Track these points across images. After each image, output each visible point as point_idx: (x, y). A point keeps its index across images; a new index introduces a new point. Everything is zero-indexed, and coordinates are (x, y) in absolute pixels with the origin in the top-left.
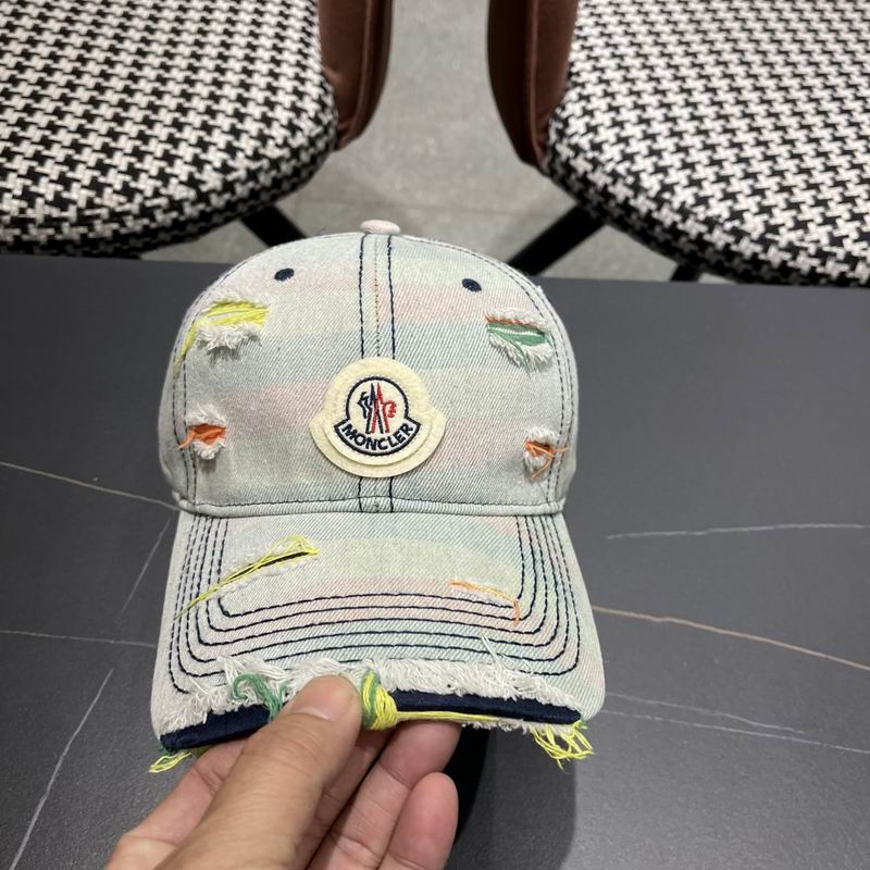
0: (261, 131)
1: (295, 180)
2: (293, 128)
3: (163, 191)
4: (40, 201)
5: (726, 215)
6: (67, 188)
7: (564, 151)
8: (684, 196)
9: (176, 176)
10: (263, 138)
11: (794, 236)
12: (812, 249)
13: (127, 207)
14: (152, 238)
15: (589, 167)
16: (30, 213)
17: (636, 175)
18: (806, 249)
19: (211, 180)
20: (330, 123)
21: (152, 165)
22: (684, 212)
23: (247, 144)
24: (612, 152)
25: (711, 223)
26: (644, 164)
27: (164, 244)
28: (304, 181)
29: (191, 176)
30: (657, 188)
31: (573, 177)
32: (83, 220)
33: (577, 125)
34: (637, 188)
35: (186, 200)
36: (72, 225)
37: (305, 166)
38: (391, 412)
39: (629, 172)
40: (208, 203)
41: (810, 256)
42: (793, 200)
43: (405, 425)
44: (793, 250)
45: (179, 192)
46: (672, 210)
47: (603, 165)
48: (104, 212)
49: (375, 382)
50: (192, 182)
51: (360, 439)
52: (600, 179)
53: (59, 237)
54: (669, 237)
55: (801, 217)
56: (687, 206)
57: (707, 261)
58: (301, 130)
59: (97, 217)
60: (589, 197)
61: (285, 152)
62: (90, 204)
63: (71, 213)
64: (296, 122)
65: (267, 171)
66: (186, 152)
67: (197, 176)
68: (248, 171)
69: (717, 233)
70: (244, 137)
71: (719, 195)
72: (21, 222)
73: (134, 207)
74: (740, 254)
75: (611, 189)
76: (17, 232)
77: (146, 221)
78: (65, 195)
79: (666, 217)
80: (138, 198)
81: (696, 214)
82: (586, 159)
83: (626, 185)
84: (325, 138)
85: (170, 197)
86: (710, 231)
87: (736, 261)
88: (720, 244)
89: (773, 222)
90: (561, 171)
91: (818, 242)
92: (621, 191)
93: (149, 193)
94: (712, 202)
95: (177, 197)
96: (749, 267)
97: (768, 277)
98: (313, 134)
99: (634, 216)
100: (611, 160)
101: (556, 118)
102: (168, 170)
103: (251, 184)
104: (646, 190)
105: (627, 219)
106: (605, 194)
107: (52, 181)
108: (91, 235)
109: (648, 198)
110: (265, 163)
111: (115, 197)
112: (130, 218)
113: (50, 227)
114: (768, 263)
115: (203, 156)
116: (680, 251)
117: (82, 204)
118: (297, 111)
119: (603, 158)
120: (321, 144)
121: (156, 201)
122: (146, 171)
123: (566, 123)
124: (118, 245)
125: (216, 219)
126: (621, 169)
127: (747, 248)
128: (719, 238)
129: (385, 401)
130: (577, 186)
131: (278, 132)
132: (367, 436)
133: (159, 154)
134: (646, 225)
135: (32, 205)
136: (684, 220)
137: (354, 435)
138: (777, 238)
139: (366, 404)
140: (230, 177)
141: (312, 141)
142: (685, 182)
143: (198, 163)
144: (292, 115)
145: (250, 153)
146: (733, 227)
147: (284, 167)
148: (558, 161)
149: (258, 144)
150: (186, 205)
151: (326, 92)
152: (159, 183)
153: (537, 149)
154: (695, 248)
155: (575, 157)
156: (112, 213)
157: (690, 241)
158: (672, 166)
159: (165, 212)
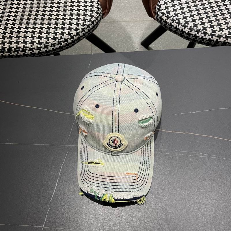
0: (84, 18)
1: (93, 29)
2: (91, 16)
3: (63, 37)
4: (35, 43)
5: (202, 29)
6: (41, 39)
7: (160, 15)
8: (191, 24)
9: (65, 33)
10: (85, 20)
11: (219, 33)
12: (224, 36)
13: (55, 42)
14: (61, 49)
15: (166, 18)
16: (33, 47)
17: (178, 20)
19: (74, 33)
20: (100, 13)
21: (59, 31)
22: (191, 29)
23: (81, 22)
24: (172, 14)
25: (198, 31)
26: (180, 16)
27: (64, 49)
28: (95, 29)
29: (69, 32)
30: (184, 23)
31: (163, 21)
32: (46, 47)
33: (163, 7)
34: (179, 23)
35: (69, 38)
36: (43, 48)
37: (95, 25)
40: (74, 39)
41: (224, 38)
42: (219, 23)
44: (219, 36)
45: (66, 37)
46: (188, 28)
47: (170, 18)
48: (50, 44)
50: (69, 34)
52: (169, 21)
53: (40, 51)
54: (187, 35)
55: (221, 28)
56: (192, 27)
57: (197, 41)
58: (94, 16)
59: (49, 45)
60: (167, 26)
61: (90, 23)
62: (47, 43)
63: (43, 45)
64: (92, 14)
65: (87, 28)
66: (67, 26)
67: (70, 32)
68: (82, 29)
69: (200, 33)
70: (80, 20)
71: (200, 23)
72: (32, 49)
73: (57, 42)
74: (206, 39)
75: (172, 24)
76: (31, 51)
77: (60, 45)
78: (41, 41)
79: (187, 30)
80: (57, 40)
81: (194, 29)
82: (165, 16)
84: (100, 17)
85: (64, 38)
86: (198, 34)
88: (201, 37)
89: (214, 30)
90: (159, 19)
91: (226, 34)
92: (175, 24)
93: (59, 38)
94: (198, 25)
96: (208, 42)
97: (213, 44)
98: (97, 17)
99: (178, 31)
100: (172, 16)
101: (157, 5)
102: (63, 32)
103: (83, 32)
104: (181, 24)
107: (37, 38)
108: (48, 50)
109: (182, 26)
110: (86, 26)
111: (52, 40)
112: (56, 45)
113: (38, 49)
114: (213, 40)
115: (71, 27)
116: (191, 39)
117: (45, 43)
118: (92, 11)
119: (170, 16)
120: (99, 19)
122: (58, 33)
123: (160, 7)
124: (54, 51)
125: (76, 42)
126: (175, 18)
127: (207, 37)
128: (200, 35)
131: (88, 18)
133: (60, 27)
134: (181, 33)
135: (33, 45)
136: (191, 31)
138: (215, 34)
140: (78, 31)
141: (96, 19)
142: (191, 21)
143: (70, 29)
144: (91, 12)
145: (82, 24)
146: (204, 32)
147: (90, 27)
148: (158, 16)
149: (84, 22)
150: (68, 40)
151: (99, 4)
152: (62, 35)
153: (153, 13)
154: (194, 38)
155: (163, 16)
156: (52, 44)
157: (193, 36)
158: (188, 16)
159: (64, 42)
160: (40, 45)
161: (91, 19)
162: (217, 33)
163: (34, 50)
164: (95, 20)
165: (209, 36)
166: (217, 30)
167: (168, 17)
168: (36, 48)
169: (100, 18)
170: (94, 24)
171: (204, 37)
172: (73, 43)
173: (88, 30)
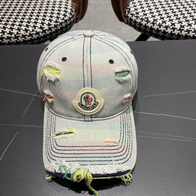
0: (57, 16)
1: (66, 28)
2: (65, 16)
3: (34, 30)
4: (6, 33)
5: (170, 25)
6: (12, 30)
7: (130, 16)
8: (160, 21)
9: (38, 27)
10: (58, 18)
11: (188, 28)
12: (193, 30)
13: (26, 34)
14: (33, 42)
15: (136, 18)
16: (4, 36)
17: (147, 18)
18: (191, 31)
19: (46, 27)
20: (74, 15)
21: (32, 24)
22: (160, 25)
23: (54, 19)
24: (141, 14)
25: (167, 27)
26: (149, 16)
28: (69, 29)
29: (41, 26)
30: (153, 20)
31: (132, 21)
32: (16, 37)
33: (132, 9)
34: (148, 21)
35: (40, 32)
36: (13, 39)
37: (68, 25)
38: (91, 101)
39: (145, 18)
40: (45, 33)
41: (193, 32)
42: (187, 19)
43: (95, 103)
44: (188, 31)
46: (157, 25)
47: (139, 17)
48: (21, 35)
49: (87, 94)
50: (41, 28)
51: (84, 107)
52: (139, 21)
53: (11, 42)
54: (157, 32)
55: (189, 23)
56: (160, 24)
57: (166, 37)
58: (67, 16)
59: (19, 36)
60: (137, 26)
61: (63, 21)
62: (18, 33)
63: (13, 36)
64: (65, 14)
65: (59, 25)
66: (40, 21)
67: (42, 26)
68: (55, 25)
69: (168, 29)
70: (53, 18)
71: (168, 20)
72: (2, 38)
73: (28, 34)
74: (175, 34)
75: (141, 23)
77: (31, 37)
78: (12, 32)
79: (156, 27)
80: (29, 32)
81: (163, 25)
82: (135, 17)
83: (145, 21)
84: (73, 18)
85: (36, 31)
86: (167, 29)
87: (174, 36)
88: (169, 32)
89: (182, 25)
90: (129, 21)
91: (194, 28)
92: (144, 23)
93: (31, 31)
94: (167, 22)
95: (38, 31)
96: (177, 37)
98: (70, 17)
99: (148, 28)
100: (141, 16)
101: (127, 8)
102: (36, 25)
103: (55, 28)
104: (150, 21)
105: (146, 30)
106: (140, 24)
107: (8, 29)
108: (18, 41)
109: (151, 23)
110: (58, 23)
111: (23, 32)
112: (27, 36)
113: (8, 39)
114: (182, 35)
115: (44, 22)
116: (160, 35)
117: (16, 33)
119: (139, 16)
120: (72, 20)
121: (33, 32)
122: (30, 26)
123: (130, 9)
126: (144, 17)
127: (176, 32)
128: (169, 31)
129: (90, 98)
130: (133, 24)
131: (61, 16)
132: (86, 106)
133: (33, 22)
134: (151, 30)
135: (4, 34)
136: (160, 28)
137: (83, 106)
138: (184, 29)
139: (85, 99)
140: (50, 27)
141: (70, 19)
142: (159, 18)
143: (43, 23)
144: (65, 13)
145: (55, 21)
146: (172, 27)
147: (63, 24)
148: (128, 19)
149: (57, 19)
150: (40, 33)
151: (73, 8)
152: (33, 28)
153: (124, 17)
154: (163, 34)
155: (132, 17)
156: (23, 35)
157: (162, 32)
158: (156, 15)
159: (35, 35)
160: (11, 35)
161: (64, 18)
162: (186, 28)
163: (4, 39)
164: (68, 19)
165: (178, 31)
166: (185, 25)
167: (137, 17)
168: (6, 37)
169: (74, 20)
170: (67, 23)
171: (173, 32)
172: (44, 38)
173: (61, 27)
